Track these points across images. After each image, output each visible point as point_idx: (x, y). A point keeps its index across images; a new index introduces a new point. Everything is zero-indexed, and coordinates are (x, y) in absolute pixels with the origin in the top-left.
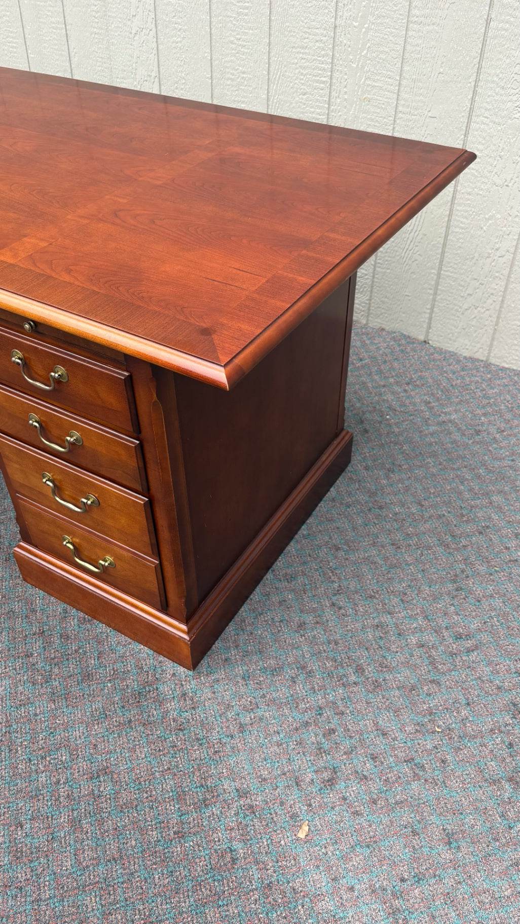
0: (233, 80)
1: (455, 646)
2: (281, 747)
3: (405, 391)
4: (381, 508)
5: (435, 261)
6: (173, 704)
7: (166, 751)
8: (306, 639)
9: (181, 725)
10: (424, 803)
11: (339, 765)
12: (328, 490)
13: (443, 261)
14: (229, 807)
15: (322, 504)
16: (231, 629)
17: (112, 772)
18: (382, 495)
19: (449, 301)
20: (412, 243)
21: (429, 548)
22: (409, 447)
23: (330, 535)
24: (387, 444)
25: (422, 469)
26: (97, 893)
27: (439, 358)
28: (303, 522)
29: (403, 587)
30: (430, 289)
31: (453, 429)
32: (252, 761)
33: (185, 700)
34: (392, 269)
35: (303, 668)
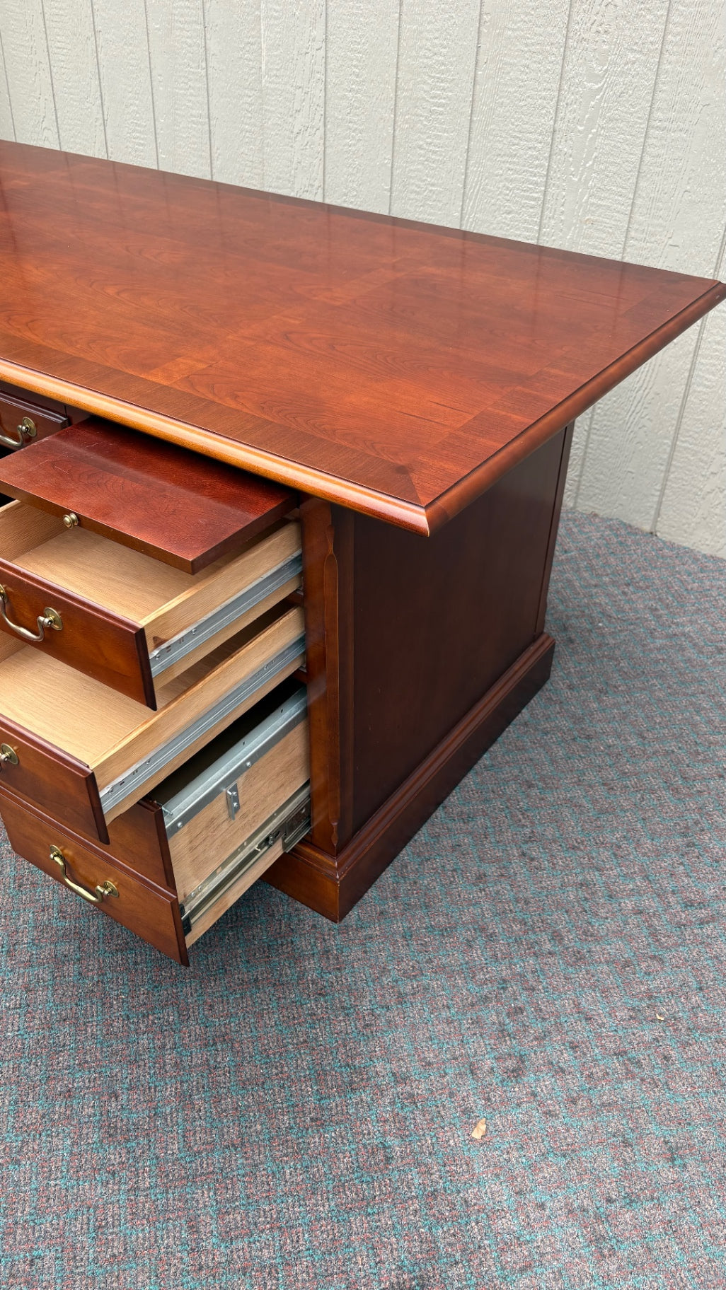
0: (418, 193)
1: (684, 916)
2: (451, 1025)
3: (624, 593)
4: (589, 737)
5: (670, 429)
6: (312, 962)
7: (302, 1019)
8: (486, 894)
9: (322, 989)
10: (639, 1108)
11: (527, 1053)
12: (519, 712)
13: (679, 428)
14: (382, 1094)
15: (510, 728)
16: (388, 875)
17: (232, 1040)
18: (591, 722)
19: (686, 481)
20: (640, 404)
21: (653, 791)
22: (628, 664)
23: (520, 767)
24: (598, 658)
25: (645, 692)
26: (211, 1186)
27: (671, 554)
28: (485, 750)
29: (617, 838)
30: (662, 465)
31: (687, 644)
32: (414, 1040)
33: (328, 958)
34: (611, 438)
35: (483, 929)
